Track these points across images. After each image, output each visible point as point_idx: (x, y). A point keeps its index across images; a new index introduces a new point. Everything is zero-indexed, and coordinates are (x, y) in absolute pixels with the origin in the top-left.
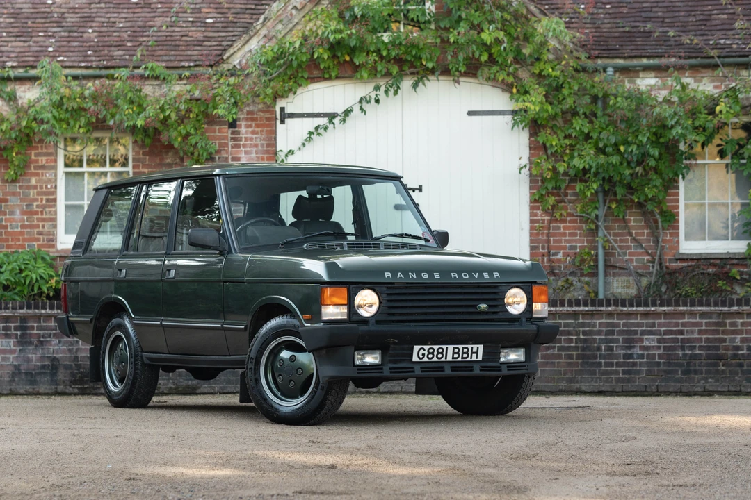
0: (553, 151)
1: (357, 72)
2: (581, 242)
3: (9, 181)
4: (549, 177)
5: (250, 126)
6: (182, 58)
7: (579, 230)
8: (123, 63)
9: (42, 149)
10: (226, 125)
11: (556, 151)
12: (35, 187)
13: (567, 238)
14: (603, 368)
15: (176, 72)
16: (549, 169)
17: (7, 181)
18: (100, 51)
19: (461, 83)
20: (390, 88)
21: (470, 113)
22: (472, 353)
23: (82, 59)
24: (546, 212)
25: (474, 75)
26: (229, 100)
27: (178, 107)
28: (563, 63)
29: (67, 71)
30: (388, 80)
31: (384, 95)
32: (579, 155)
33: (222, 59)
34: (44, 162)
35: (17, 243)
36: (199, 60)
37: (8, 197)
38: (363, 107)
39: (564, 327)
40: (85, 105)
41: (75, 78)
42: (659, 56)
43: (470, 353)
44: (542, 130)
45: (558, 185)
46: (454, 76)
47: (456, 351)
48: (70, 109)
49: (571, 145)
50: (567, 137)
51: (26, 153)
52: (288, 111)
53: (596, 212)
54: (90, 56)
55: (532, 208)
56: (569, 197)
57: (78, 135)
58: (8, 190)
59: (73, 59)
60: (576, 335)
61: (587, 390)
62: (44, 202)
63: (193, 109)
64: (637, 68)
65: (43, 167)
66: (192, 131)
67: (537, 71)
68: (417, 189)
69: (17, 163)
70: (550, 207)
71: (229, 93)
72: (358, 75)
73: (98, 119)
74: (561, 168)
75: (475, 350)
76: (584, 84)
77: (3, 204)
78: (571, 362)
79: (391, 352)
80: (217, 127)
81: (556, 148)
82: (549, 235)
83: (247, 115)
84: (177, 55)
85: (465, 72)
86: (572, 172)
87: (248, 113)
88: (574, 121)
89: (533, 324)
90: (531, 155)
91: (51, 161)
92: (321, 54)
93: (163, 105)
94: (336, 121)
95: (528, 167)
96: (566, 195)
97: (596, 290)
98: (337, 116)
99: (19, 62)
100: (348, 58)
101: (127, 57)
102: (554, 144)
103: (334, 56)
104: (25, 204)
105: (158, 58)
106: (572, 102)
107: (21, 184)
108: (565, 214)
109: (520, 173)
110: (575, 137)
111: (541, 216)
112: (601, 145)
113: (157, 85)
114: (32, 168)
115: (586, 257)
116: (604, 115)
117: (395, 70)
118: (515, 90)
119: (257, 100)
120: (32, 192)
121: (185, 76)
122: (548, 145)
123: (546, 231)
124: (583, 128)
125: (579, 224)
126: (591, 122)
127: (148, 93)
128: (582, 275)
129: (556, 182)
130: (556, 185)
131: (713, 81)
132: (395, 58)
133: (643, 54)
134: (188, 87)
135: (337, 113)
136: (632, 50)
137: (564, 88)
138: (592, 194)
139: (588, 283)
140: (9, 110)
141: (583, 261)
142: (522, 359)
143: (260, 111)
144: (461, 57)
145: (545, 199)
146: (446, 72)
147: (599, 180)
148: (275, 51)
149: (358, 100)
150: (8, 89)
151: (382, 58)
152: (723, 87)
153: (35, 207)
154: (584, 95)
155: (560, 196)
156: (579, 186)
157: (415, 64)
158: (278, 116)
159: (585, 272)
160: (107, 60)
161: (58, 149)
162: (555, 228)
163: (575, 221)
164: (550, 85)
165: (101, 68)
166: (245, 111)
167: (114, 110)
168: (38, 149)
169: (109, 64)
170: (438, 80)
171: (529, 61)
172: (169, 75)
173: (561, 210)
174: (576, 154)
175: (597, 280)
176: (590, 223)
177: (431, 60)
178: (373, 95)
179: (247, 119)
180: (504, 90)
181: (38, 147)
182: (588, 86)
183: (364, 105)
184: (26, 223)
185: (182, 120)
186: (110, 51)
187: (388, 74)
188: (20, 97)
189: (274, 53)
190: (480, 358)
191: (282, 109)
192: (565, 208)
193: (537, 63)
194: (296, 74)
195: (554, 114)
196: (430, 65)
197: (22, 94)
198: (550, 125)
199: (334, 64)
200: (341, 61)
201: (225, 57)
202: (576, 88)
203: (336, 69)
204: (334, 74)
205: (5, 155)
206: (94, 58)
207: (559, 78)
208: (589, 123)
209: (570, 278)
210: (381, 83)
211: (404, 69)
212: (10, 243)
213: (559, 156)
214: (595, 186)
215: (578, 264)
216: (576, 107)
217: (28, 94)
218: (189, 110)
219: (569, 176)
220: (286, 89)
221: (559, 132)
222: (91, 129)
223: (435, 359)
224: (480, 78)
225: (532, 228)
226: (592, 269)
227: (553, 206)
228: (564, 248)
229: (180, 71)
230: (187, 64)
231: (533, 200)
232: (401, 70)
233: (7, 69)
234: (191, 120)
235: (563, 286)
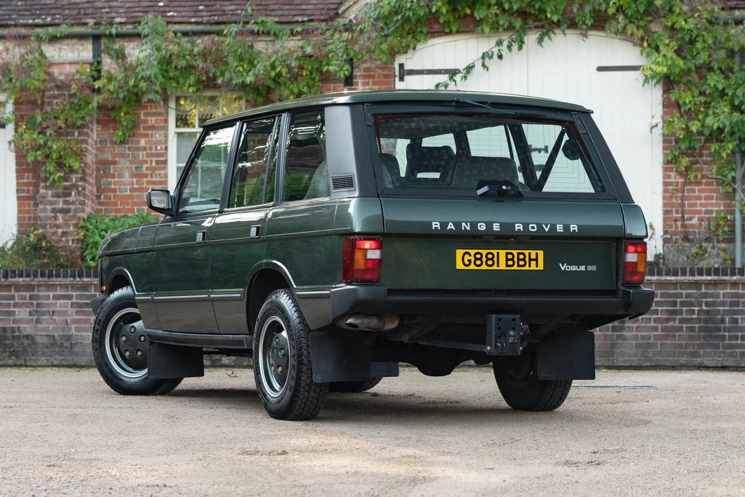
0: (687, 109)
1: (479, 26)
2: (717, 206)
3: (118, 143)
4: (681, 137)
5: (367, 84)
6: (296, 12)
7: (715, 192)
8: (234, 18)
9: (151, 109)
10: (340, 83)
11: (689, 109)
12: (144, 149)
13: (703, 201)
14: (727, 342)
15: (287, 28)
16: (683, 129)
17: (115, 143)
18: (212, 5)
19: (589, 37)
20: (513, 43)
21: (600, 69)
23: (193, 14)
24: (680, 174)
25: (602, 29)
26: (342, 56)
27: (290, 64)
28: (696, 15)
29: (177, 27)
30: (511, 34)
31: (507, 50)
32: (714, 113)
33: (337, 13)
34: (154, 122)
35: (126, 207)
36: (313, 15)
37: (117, 159)
38: (486, 63)
39: (686, 297)
40: (195, 63)
41: (185, 34)
44: (675, 86)
45: (692, 145)
46: (581, 29)
48: (179, 67)
49: (706, 103)
50: (702, 93)
51: (134, 114)
52: (407, 67)
53: (733, 174)
54: (201, 11)
55: (665, 170)
56: (704, 158)
57: (188, 95)
58: (116, 151)
59: (183, 14)
60: (698, 307)
61: (710, 365)
62: (154, 164)
63: (306, 67)
65: (153, 128)
66: (305, 90)
67: (669, 24)
68: (542, 149)
69: (125, 123)
70: (683, 169)
71: (342, 50)
72: (479, 29)
73: (208, 78)
74: (695, 127)
76: (719, 38)
77: (112, 166)
78: (692, 336)
80: (332, 85)
81: (689, 106)
82: (683, 198)
83: (364, 72)
84: (291, 10)
85: (592, 25)
86: (707, 132)
87: (366, 70)
88: (708, 77)
90: (665, 113)
91: (161, 121)
92: (440, 8)
93: (274, 61)
94: (458, 77)
95: (660, 126)
96: (701, 155)
97: (733, 258)
98: (458, 73)
99: (127, 18)
100: (469, 12)
101: (239, 12)
102: (687, 101)
103: (455, 10)
104: (134, 166)
105: (272, 13)
106: (706, 57)
107: (130, 145)
108: (699, 176)
109: (651, 132)
110: (710, 94)
111: (675, 178)
112: (736, 103)
113: (270, 41)
114: (142, 129)
115: (721, 223)
116: (741, 70)
117: (518, 23)
118: (645, 44)
119: (374, 56)
120: (141, 153)
121: (297, 31)
122: (681, 102)
123: (680, 195)
124: (717, 84)
125: (715, 187)
126: (727, 78)
127: (261, 49)
128: (718, 242)
129: (690, 142)
130: (690, 146)
132: (517, 11)
134: (300, 43)
135: (458, 70)
137: (698, 41)
138: (727, 154)
139: (724, 250)
140: (117, 68)
141: (718, 225)
143: (378, 67)
144: (587, 9)
145: (678, 160)
146: (573, 25)
147: (735, 140)
148: (392, 4)
149: (481, 55)
150: (117, 46)
151: (504, 11)
153: (144, 169)
154: (720, 49)
155: (694, 157)
156: (714, 147)
157: (539, 17)
158: (397, 73)
159: (721, 238)
160: (218, 15)
161: (170, 109)
162: (689, 191)
163: (711, 184)
164: (683, 38)
165: (211, 24)
166: (362, 68)
167: (224, 68)
168: (147, 109)
169: (221, 19)
170: (565, 34)
171: (662, 13)
172: (280, 31)
173: (695, 172)
174: (710, 112)
175: (735, 247)
176: (727, 185)
177: (555, 12)
178: (496, 51)
179: (364, 77)
180: (635, 44)
181: (147, 107)
182: (723, 40)
183: (487, 62)
184: (136, 186)
185: (295, 77)
186: (222, 6)
187: (511, 28)
188: (129, 55)
189: (391, 7)
191: (401, 66)
192: (700, 170)
193: (669, 16)
194: (415, 28)
195: (686, 69)
196: (555, 18)
197: (131, 52)
198: (684, 80)
199: (455, 18)
200: (462, 14)
201: (340, 12)
202: (710, 41)
203: (457, 24)
204: (454, 29)
205: (113, 115)
206: (205, 13)
207: (692, 31)
208: (724, 78)
209: (704, 245)
210: (504, 38)
211: (528, 22)
212: (119, 207)
213: (693, 115)
214: (731, 146)
215: (714, 230)
216: (710, 62)
217: (136, 52)
218: (301, 68)
219: (704, 135)
220: (404, 45)
221: (693, 88)
222: (201, 87)
224: (608, 31)
225: (665, 191)
226: (729, 235)
227: (687, 168)
228: (699, 212)
229: (291, 27)
230: (300, 19)
231: (666, 161)
232: (525, 22)
233: (115, 26)
234: (304, 78)
235: (697, 254)
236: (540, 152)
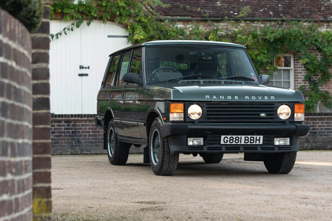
19: (107, 24)
21: (109, 36)
22: (256, 140)
25: (113, 21)
28: (150, 17)
30: (77, 21)
31: (75, 27)
38: (66, 32)
42: (185, 16)
43: (255, 140)
46: (104, 20)
47: (247, 139)
64: (176, 20)
67: (138, 20)
68: (87, 68)
72: (65, 18)
75: (258, 138)
79: (208, 139)
85: (109, 19)
89: (294, 125)
94: (55, 37)
100: (60, 11)
103: (54, 10)
106: (153, 33)
117: (80, 17)
118: (129, 27)
131: (204, 27)
133: (178, 15)
135: (53, 34)
136: (173, 13)
142: (288, 143)
146: (101, 19)
149: (63, 29)
152: (208, 29)
154: (157, 30)
157: (88, 15)
164: (144, 26)
171: (134, 16)
177: (95, 13)
178: (71, 28)
180: (122, 27)
182: (160, 27)
187: (78, 19)
190: (261, 143)
193: (138, 17)
196: (95, 15)
199: (54, 13)
200: (57, 12)
204: (53, 17)
207: (147, 23)
210: (75, 22)
223: (234, 143)
224: (117, 22)
232: (82, 17)
236: (86, 68)
